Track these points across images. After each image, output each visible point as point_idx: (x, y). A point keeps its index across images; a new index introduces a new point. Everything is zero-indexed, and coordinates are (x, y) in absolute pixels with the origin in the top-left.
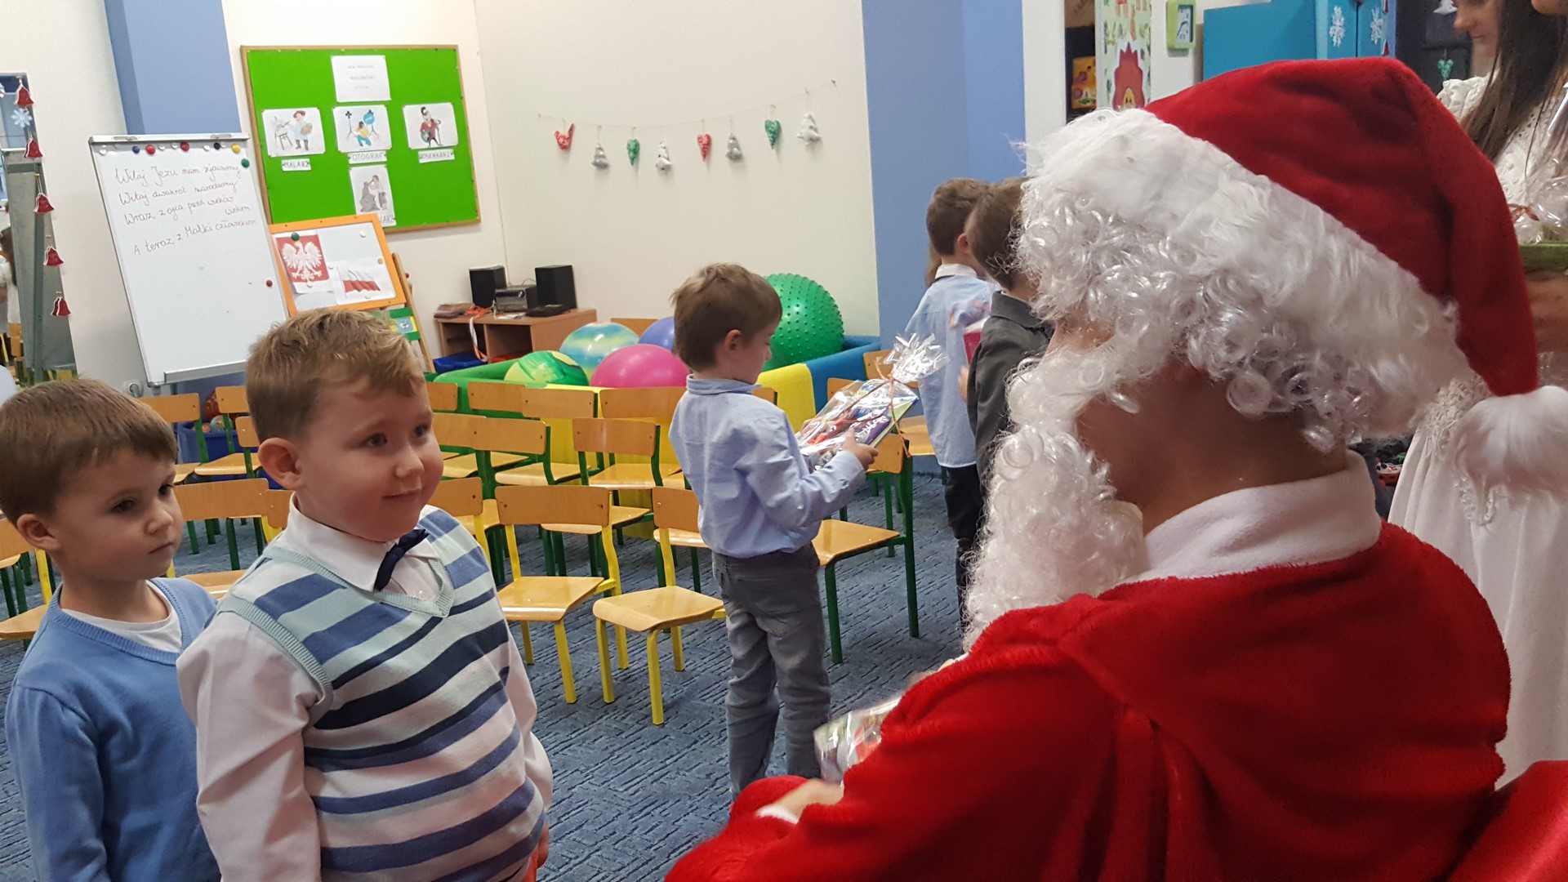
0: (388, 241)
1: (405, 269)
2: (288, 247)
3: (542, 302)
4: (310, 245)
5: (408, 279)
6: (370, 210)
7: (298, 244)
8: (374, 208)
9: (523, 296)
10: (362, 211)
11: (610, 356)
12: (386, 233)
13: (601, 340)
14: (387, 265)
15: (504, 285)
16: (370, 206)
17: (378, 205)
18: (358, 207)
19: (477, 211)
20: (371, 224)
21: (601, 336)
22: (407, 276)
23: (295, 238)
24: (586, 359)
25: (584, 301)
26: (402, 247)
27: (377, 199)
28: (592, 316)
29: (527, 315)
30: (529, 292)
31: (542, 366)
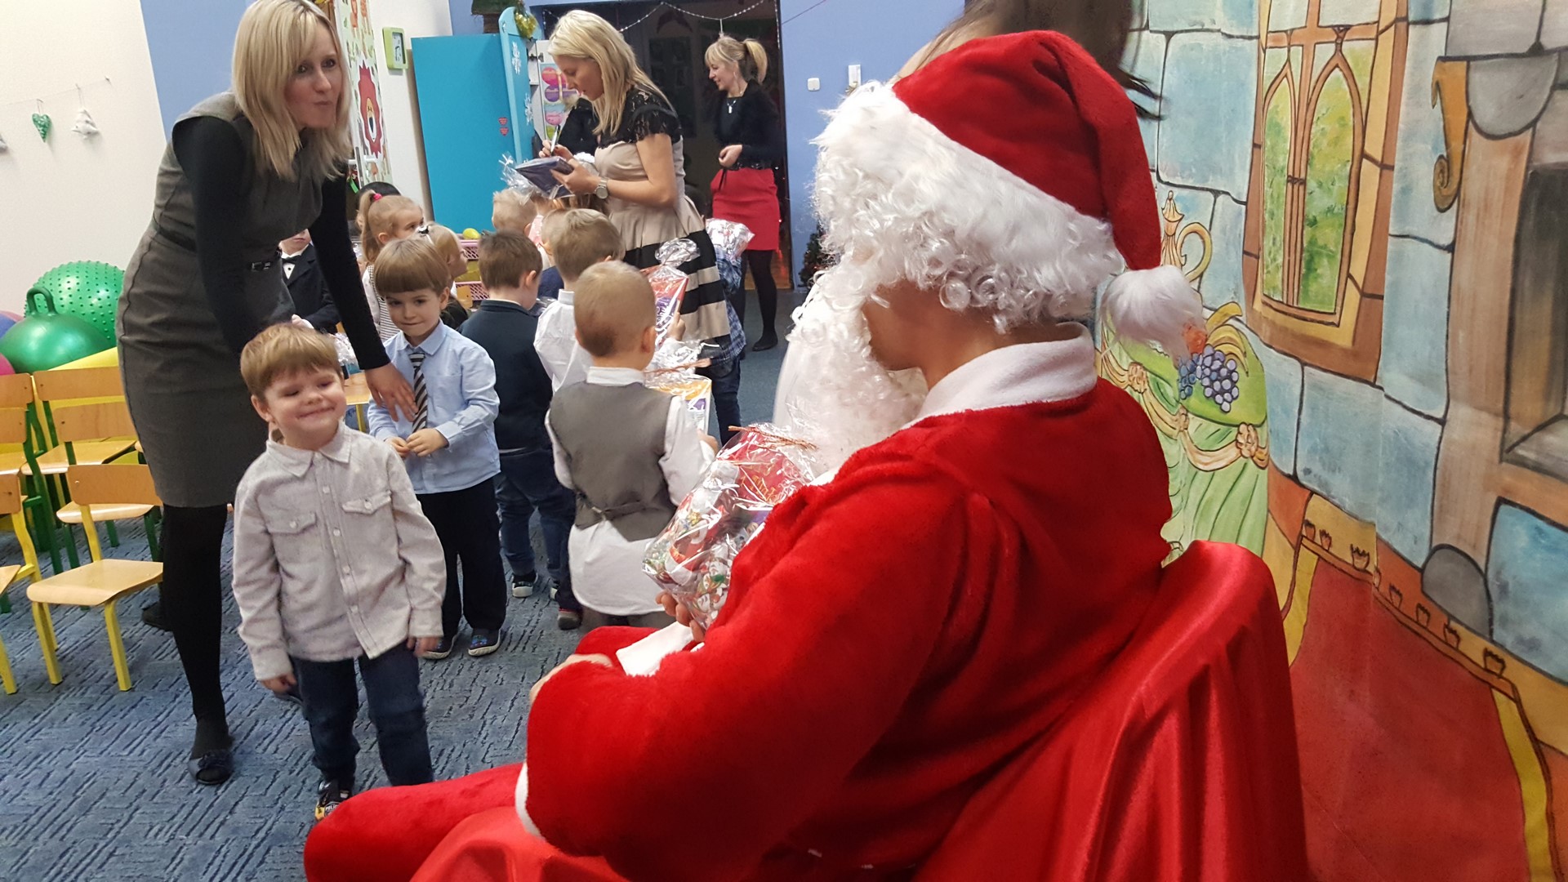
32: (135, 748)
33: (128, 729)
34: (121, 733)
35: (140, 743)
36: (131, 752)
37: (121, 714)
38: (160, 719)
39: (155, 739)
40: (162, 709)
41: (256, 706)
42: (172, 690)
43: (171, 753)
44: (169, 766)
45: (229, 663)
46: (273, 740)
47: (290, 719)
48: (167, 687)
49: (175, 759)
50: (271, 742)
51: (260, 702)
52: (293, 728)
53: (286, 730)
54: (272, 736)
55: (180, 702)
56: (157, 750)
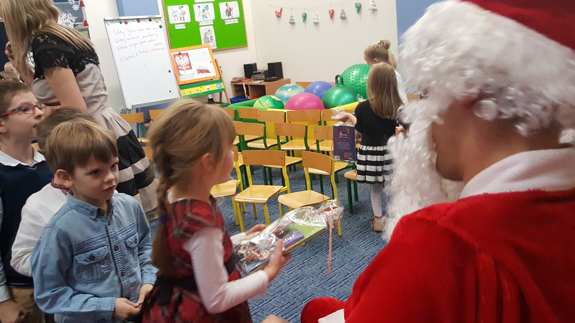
0: (214, 54)
1: (219, 65)
2: (177, 57)
3: (270, 77)
4: (185, 56)
5: (221, 69)
6: (207, 43)
7: (181, 56)
8: (209, 42)
9: (263, 74)
10: (204, 43)
11: (292, 97)
12: (213, 52)
13: (290, 91)
14: (213, 63)
15: (256, 70)
16: (207, 41)
17: (210, 41)
18: (203, 42)
19: (246, 42)
20: (207, 48)
21: (290, 89)
22: (220, 67)
23: (180, 54)
24: (284, 98)
25: (286, 75)
26: (219, 56)
27: (210, 39)
28: (289, 81)
29: (264, 81)
30: (265, 72)
31: (267, 101)
32: (290, 271)
33: (293, 262)
34: (290, 263)
35: (294, 269)
36: (288, 272)
37: (294, 255)
38: (305, 261)
39: (298, 270)
40: (308, 257)
41: (339, 268)
42: (316, 250)
43: (299, 278)
44: (296, 283)
45: (342, 245)
46: (336, 285)
47: (347, 278)
48: (315, 248)
49: (299, 281)
50: (334, 286)
51: (342, 266)
52: (346, 283)
53: (343, 283)
54: (337, 283)
55: (316, 256)
56: (296, 275)
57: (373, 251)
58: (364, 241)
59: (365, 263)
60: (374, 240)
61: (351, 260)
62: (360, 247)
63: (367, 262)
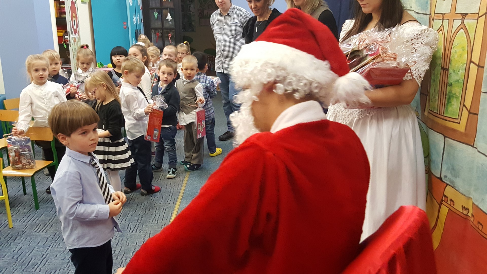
57: (52, 232)
58: (38, 227)
59: (51, 242)
60: (46, 224)
61: (37, 243)
62: (37, 231)
63: (53, 241)
